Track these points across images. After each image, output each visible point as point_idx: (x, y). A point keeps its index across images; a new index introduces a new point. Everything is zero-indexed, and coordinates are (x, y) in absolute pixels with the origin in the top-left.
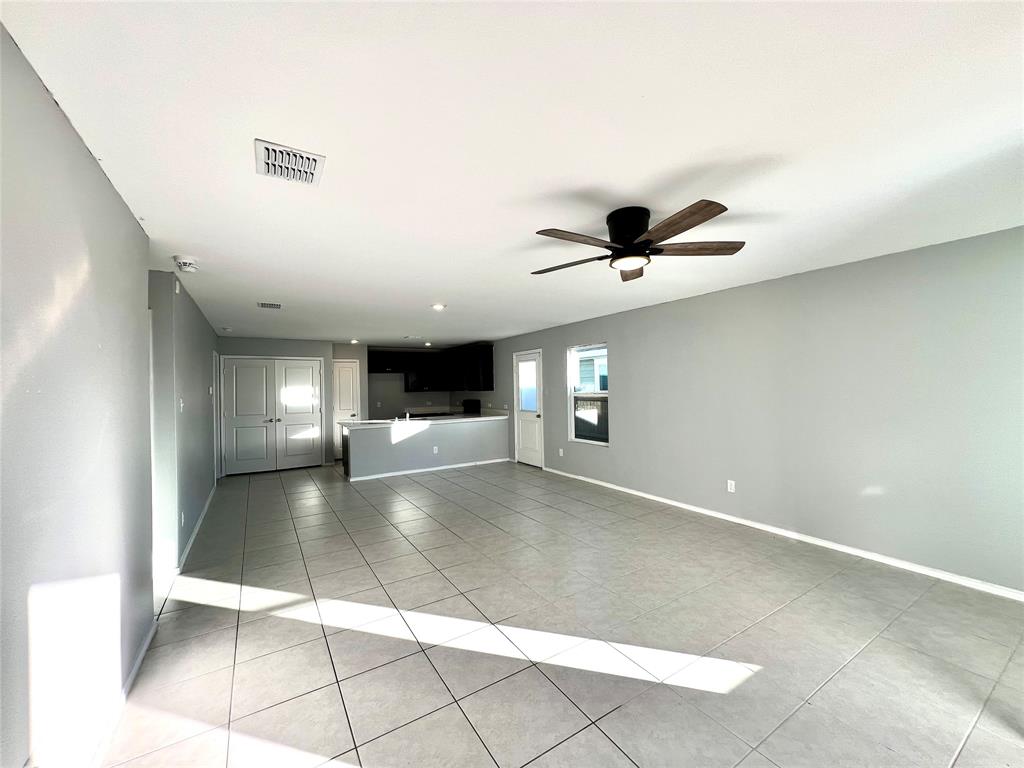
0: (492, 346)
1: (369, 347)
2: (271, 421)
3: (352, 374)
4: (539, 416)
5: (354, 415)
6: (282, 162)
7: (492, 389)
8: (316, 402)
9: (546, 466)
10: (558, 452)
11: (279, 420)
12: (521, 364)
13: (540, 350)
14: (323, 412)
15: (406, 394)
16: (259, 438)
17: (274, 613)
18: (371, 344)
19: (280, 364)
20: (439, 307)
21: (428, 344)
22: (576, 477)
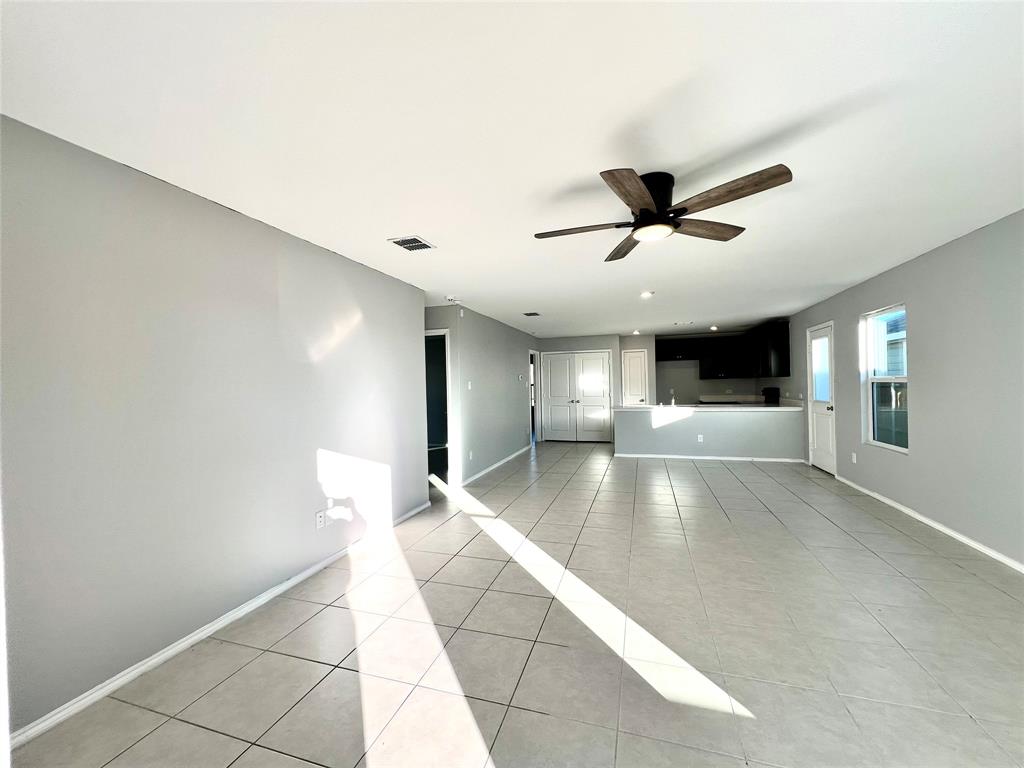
0: (788, 323)
1: (656, 336)
2: (572, 402)
3: (640, 362)
4: (832, 409)
5: (642, 401)
6: (413, 244)
7: (788, 374)
8: (607, 388)
9: (839, 475)
10: (851, 456)
11: (578, 402)
12: (814, 342)
13: (831, 323)
14: (612, 395)
15: (701, 381)
16: (563, 415)
17: (473, 518)
18: (658, 333)
19: (579, 357)
20: (646, 295)
21: (714, 328)
22: (872, 494)
